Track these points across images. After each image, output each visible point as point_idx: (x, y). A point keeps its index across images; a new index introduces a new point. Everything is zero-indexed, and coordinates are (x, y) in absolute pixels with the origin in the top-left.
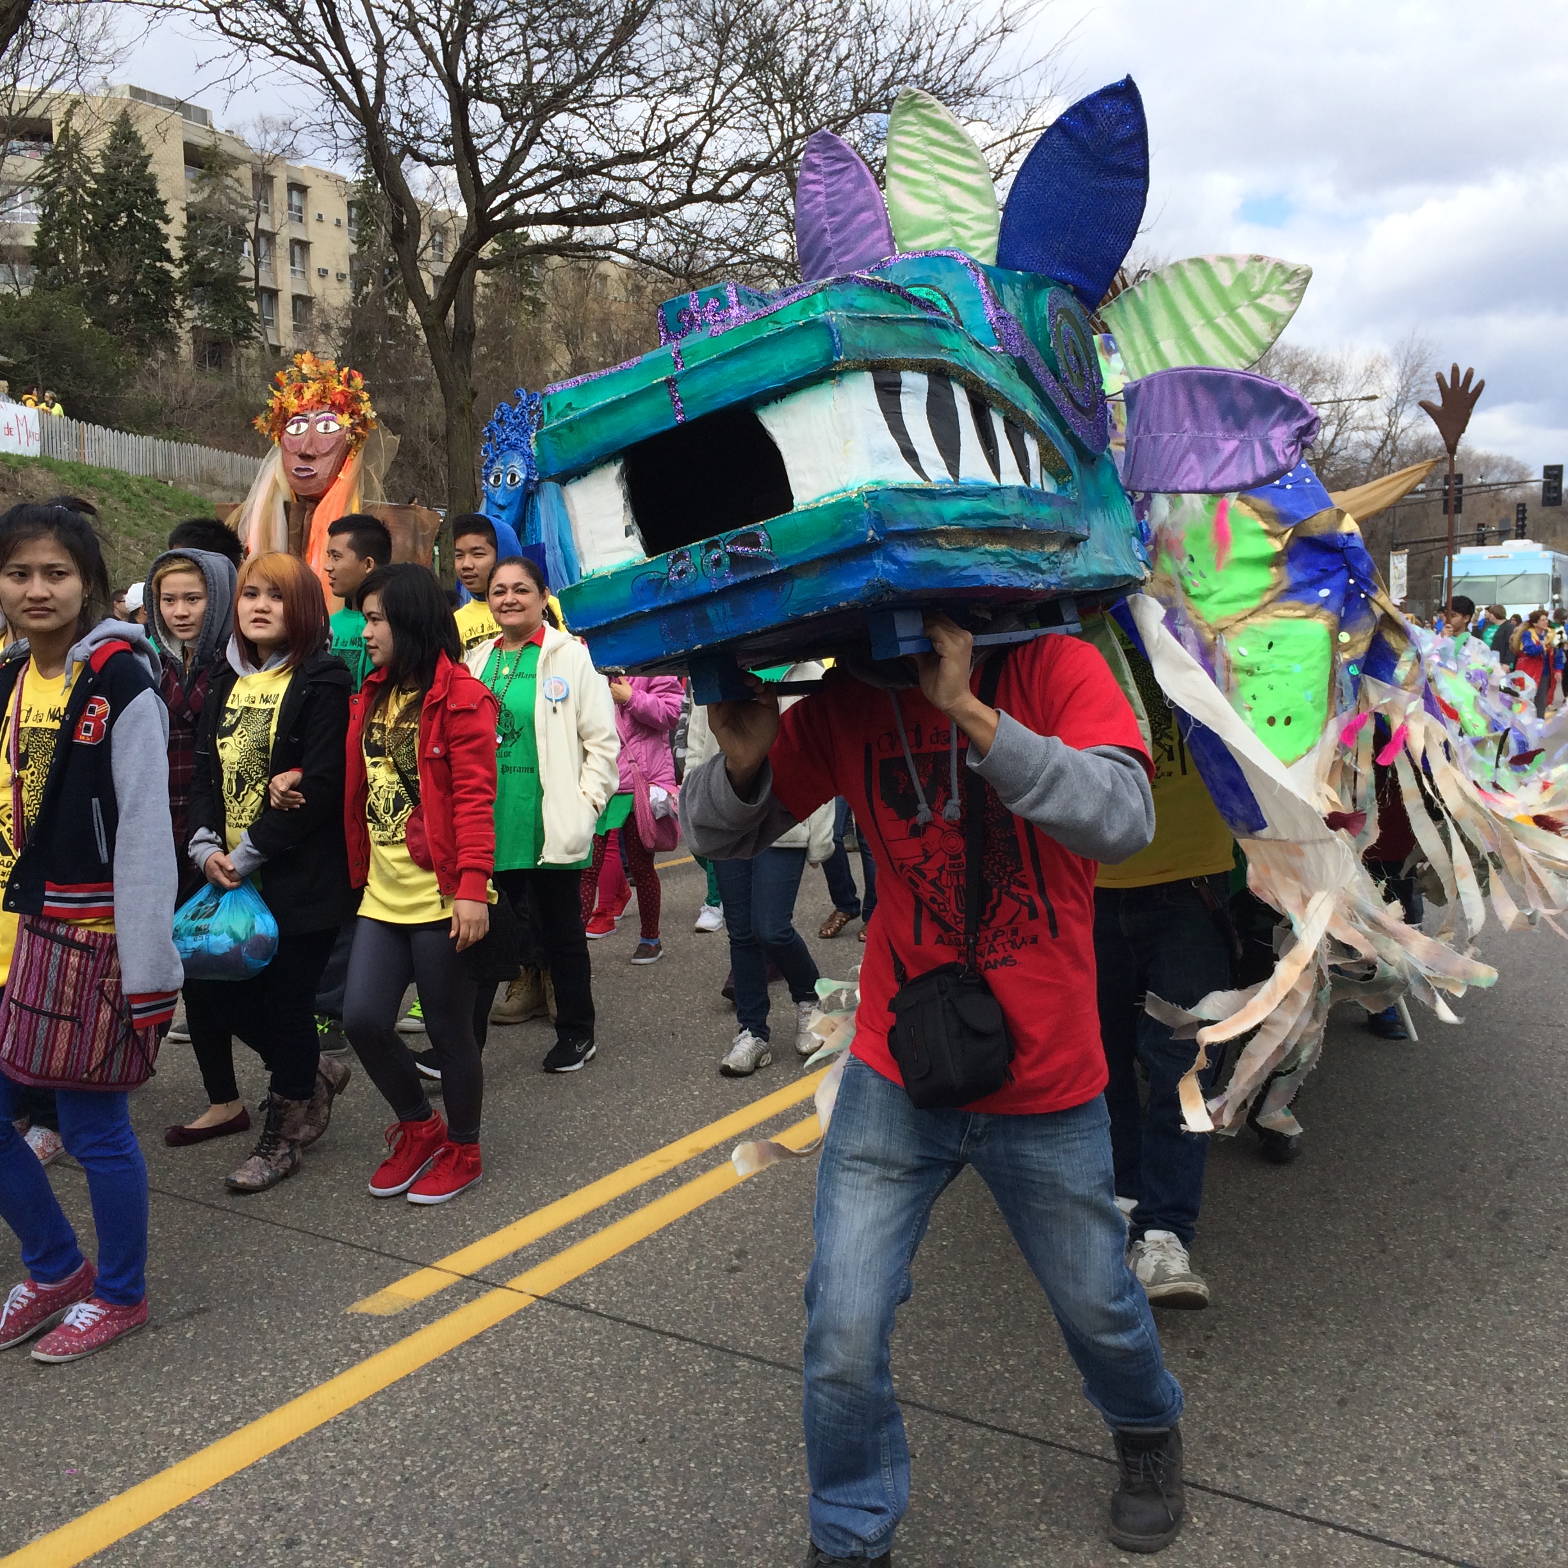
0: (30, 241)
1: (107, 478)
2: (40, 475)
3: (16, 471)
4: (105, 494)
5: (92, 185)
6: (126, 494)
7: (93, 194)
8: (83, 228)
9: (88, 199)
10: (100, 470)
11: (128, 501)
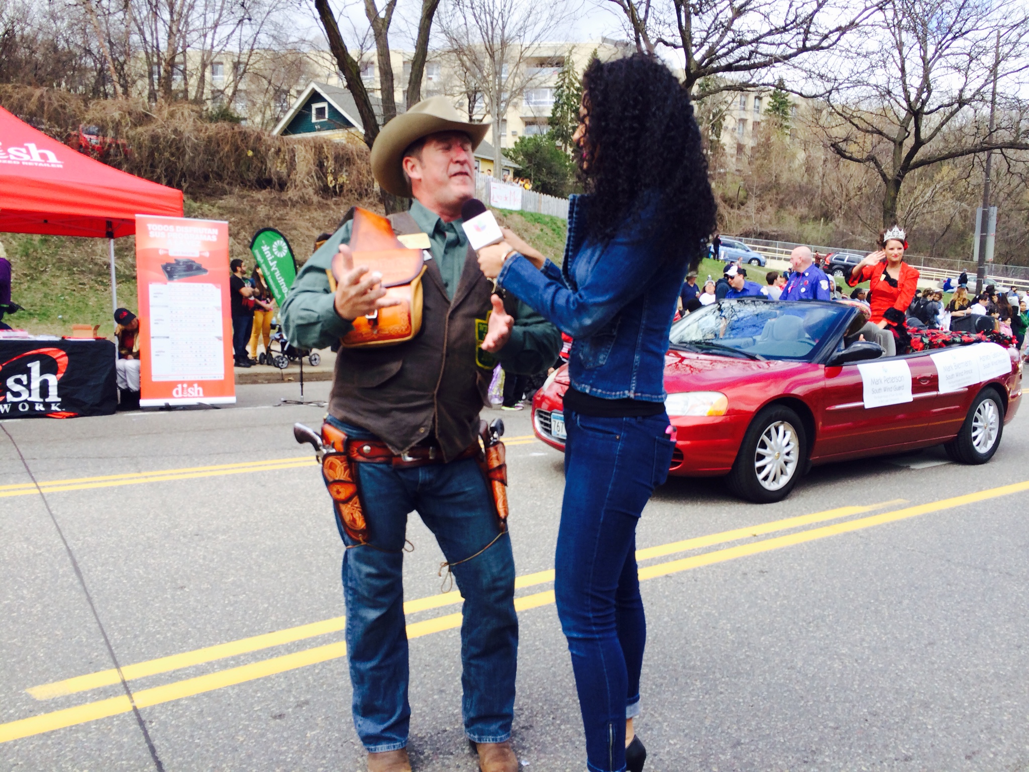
0: (549, 114)
1: (547, 220)
2: (517, 218)
3: (505, 216)
4: (544, 227)
5: (577, 85)
6: (554, 227)
7: (578, 89)
8: (572, 106)
9: (575, 92)
10: (545, 216)
11: (554, 230)
